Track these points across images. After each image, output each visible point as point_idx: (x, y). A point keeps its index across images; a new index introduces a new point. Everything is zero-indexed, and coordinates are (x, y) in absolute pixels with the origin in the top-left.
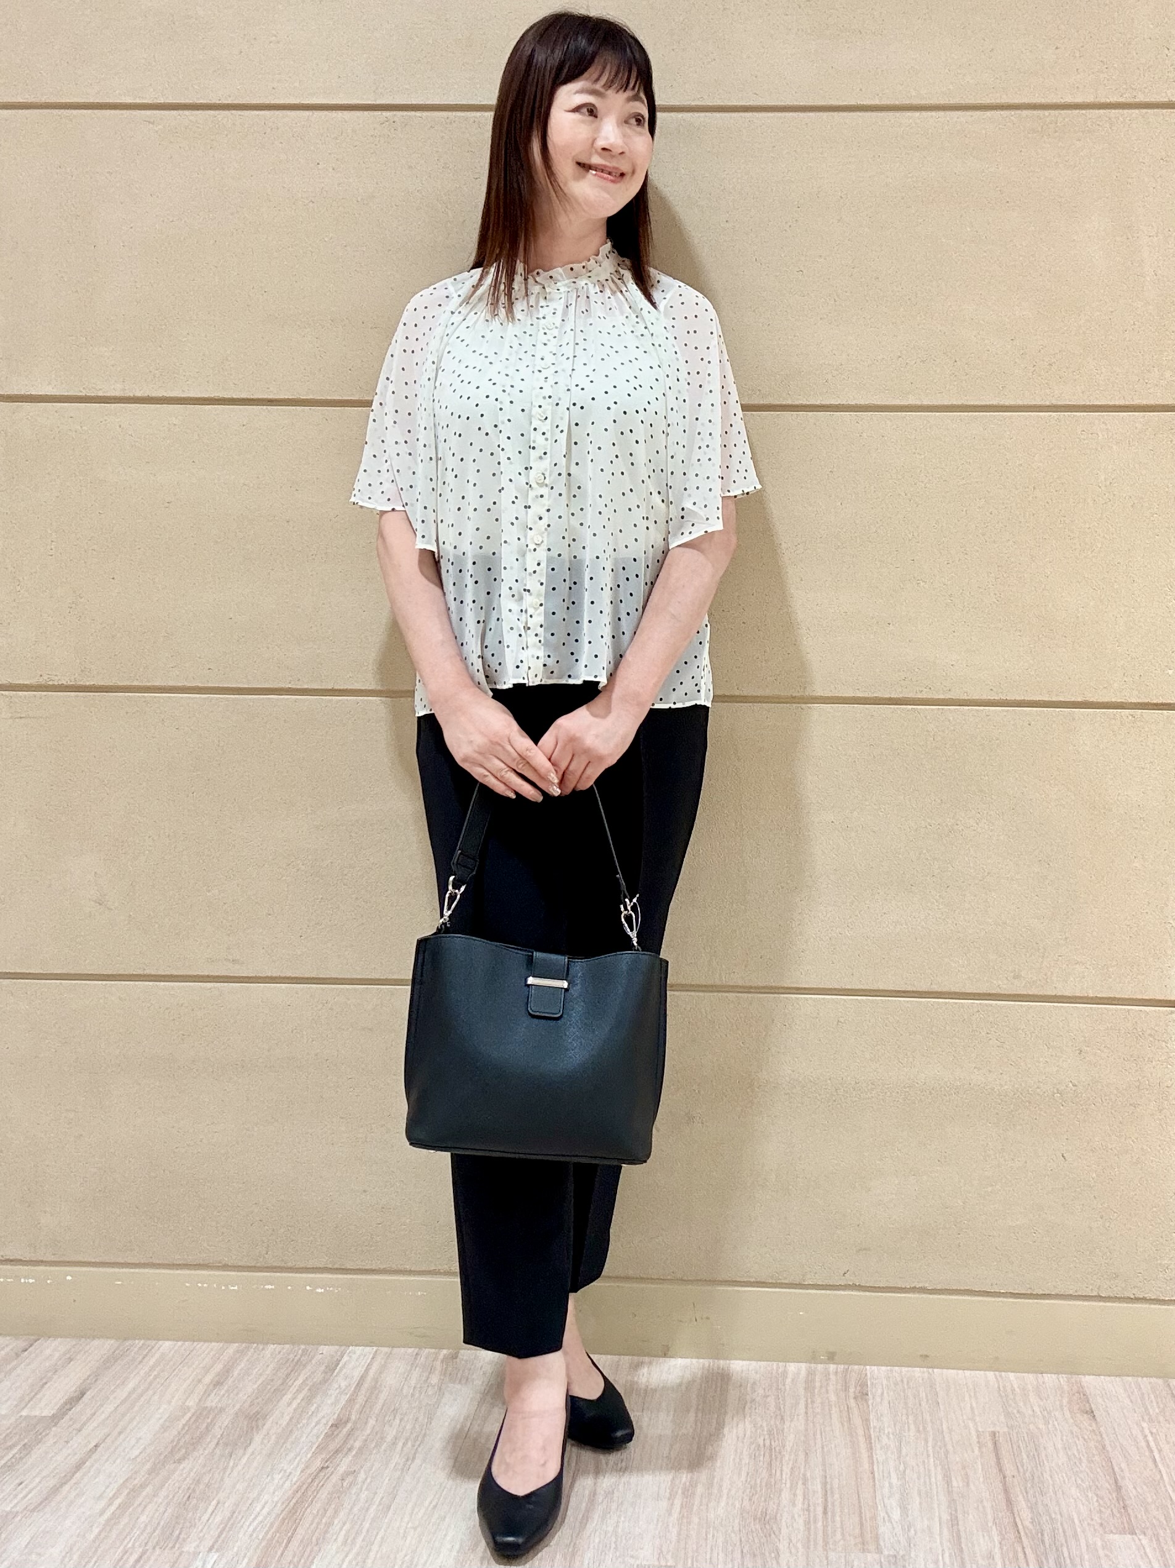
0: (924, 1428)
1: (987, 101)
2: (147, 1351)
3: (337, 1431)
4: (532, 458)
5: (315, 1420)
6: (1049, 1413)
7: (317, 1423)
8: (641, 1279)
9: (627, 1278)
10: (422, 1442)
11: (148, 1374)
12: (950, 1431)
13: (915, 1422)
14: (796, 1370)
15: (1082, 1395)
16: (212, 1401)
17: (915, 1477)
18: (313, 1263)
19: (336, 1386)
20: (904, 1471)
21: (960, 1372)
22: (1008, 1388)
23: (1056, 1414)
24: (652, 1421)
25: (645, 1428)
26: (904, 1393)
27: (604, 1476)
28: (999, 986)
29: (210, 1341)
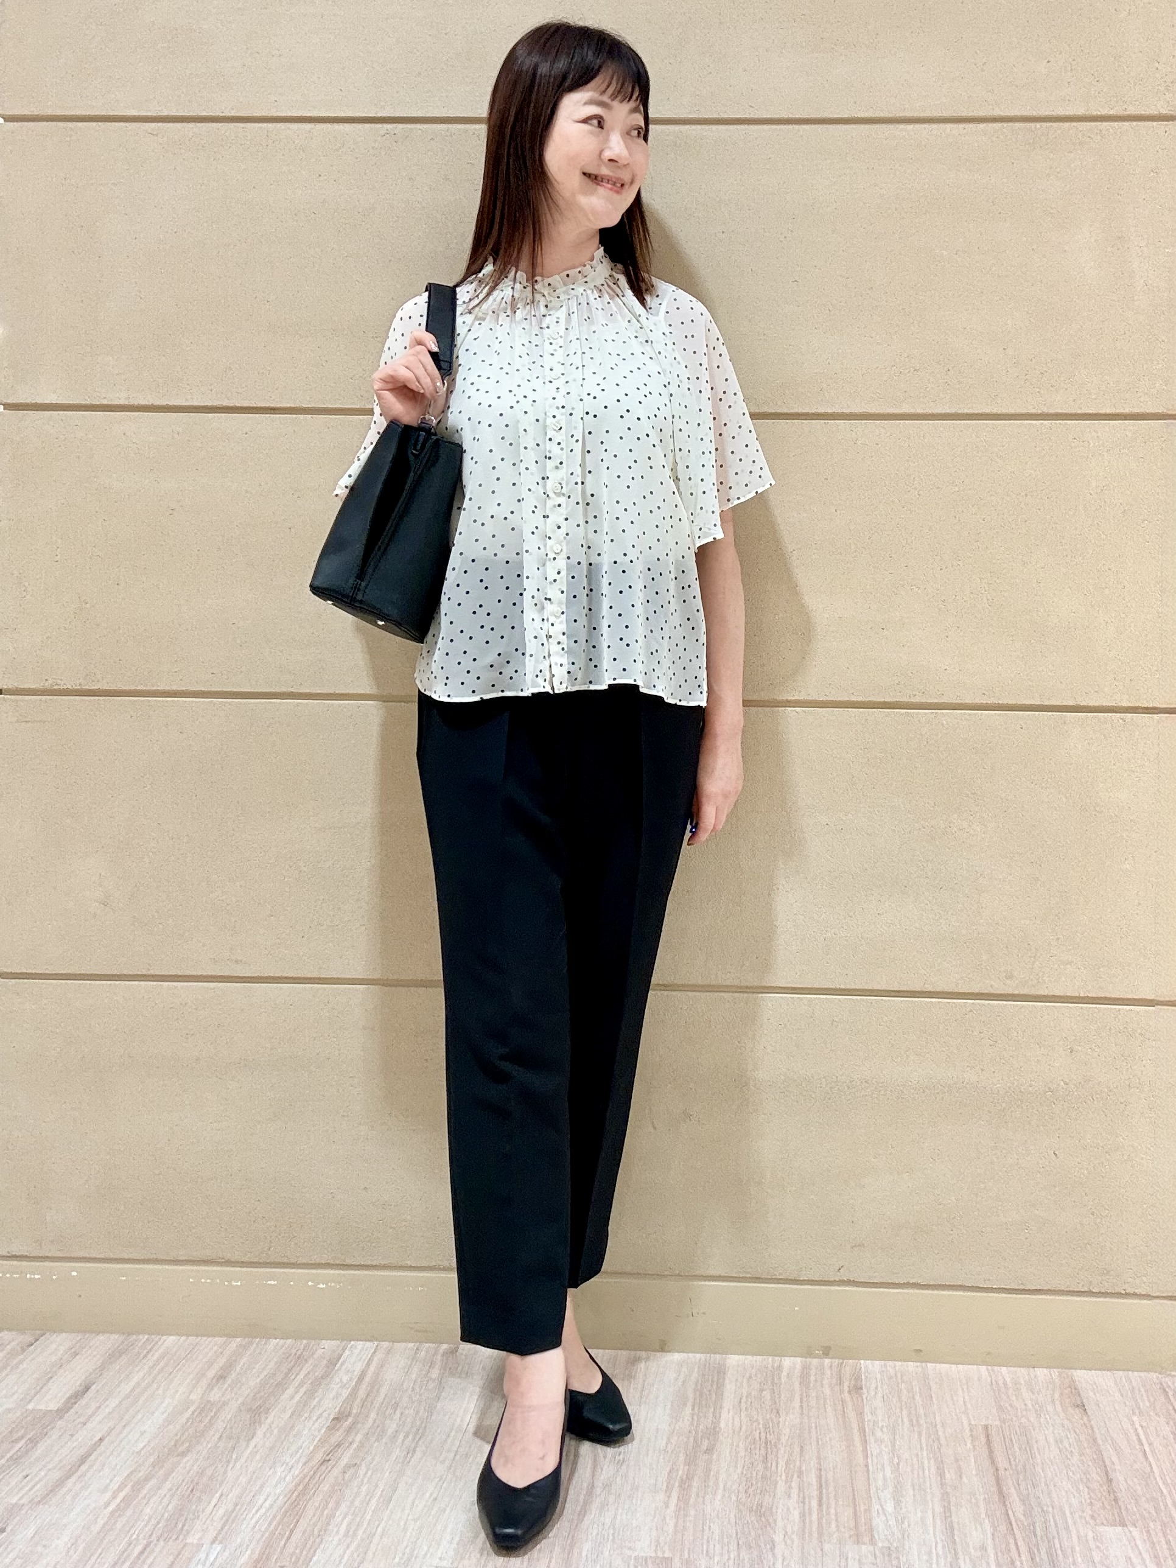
0: (918, 1422)
1: (981, 113)
2: (151, 1345)
3: (339, 1424)
4: (548, 468)
5: (316, 1414)
6: (1041, 1407)
7: (319, 1418)
8: (637, 1275)
9: (625, 1274)
10: (422, 1435)
11: (152, 1367)
12: (944, 1424)
13: (908, 1416)
14: (791, 1363)
15: (1074, 1389)
16: (215, 1395)
17: (909, 1469)
18: (315, 1259)
19: (338, 1380)
20: (898, 1464)
21: (954, 1366)
22: (1001, 1382)
23: (1048, 1407)
24: (649, 1415)
25: (642, 1422)
26: (898, 1386)
27: (602, 1470)
28: (991, 986)
29: (214, 1336)
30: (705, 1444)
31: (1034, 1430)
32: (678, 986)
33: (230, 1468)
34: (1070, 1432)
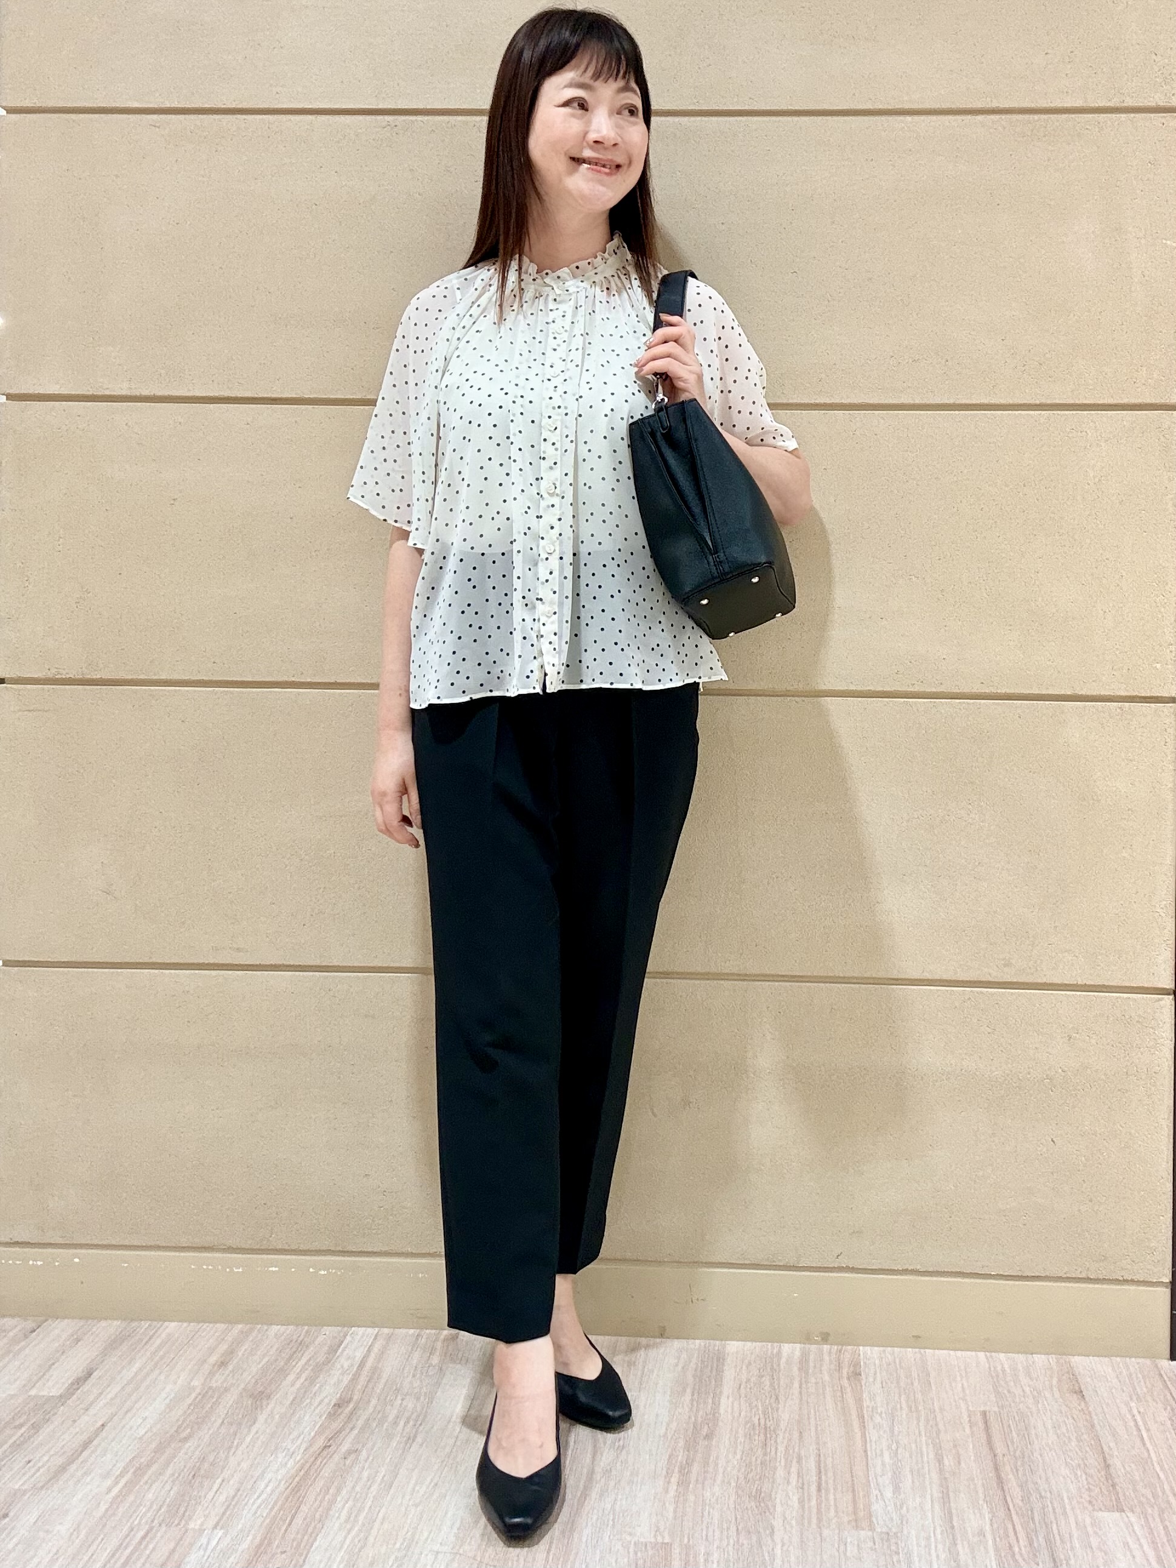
0: (917, 1408)
1: (979, 105)
2: (153, 1331)
3: (340, 1411)
4: (542, 468)
5: (318, 1400)
6: (1039, 1393)
7: (320, 1404)
8: (637, 1261)
9: (624, 1260)
10: (423, 1420)
11: (154, 1353)
12: (941, 1410)
13: (907, 1401)
14: (791, 1350)
15: (1074, 1377)
16: (217, 1381)
17: (907, 1455)
18: (316, 1246)
19: (339, 1367)
20: (897, 1450)
21: (952, 1352)
22: (999, 1368)
23: (1046, 1393)
24: (648, 1402)
25: (642, 1408)
26: (897, 1372)
27: (602, 1455)
28: (990, 974)
29: (216, 1322)
30: (705, 1431)
31: (1032, 1417)
32: (678, 973)
33: (231, 1453)
34: (1068, 1418)
